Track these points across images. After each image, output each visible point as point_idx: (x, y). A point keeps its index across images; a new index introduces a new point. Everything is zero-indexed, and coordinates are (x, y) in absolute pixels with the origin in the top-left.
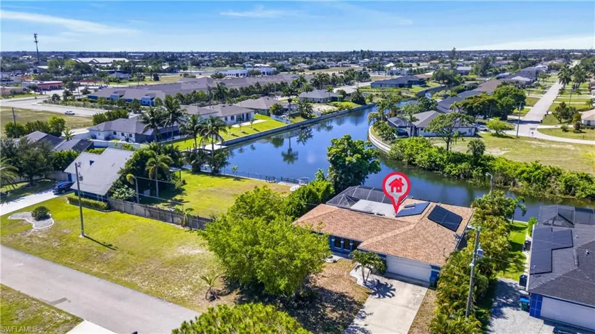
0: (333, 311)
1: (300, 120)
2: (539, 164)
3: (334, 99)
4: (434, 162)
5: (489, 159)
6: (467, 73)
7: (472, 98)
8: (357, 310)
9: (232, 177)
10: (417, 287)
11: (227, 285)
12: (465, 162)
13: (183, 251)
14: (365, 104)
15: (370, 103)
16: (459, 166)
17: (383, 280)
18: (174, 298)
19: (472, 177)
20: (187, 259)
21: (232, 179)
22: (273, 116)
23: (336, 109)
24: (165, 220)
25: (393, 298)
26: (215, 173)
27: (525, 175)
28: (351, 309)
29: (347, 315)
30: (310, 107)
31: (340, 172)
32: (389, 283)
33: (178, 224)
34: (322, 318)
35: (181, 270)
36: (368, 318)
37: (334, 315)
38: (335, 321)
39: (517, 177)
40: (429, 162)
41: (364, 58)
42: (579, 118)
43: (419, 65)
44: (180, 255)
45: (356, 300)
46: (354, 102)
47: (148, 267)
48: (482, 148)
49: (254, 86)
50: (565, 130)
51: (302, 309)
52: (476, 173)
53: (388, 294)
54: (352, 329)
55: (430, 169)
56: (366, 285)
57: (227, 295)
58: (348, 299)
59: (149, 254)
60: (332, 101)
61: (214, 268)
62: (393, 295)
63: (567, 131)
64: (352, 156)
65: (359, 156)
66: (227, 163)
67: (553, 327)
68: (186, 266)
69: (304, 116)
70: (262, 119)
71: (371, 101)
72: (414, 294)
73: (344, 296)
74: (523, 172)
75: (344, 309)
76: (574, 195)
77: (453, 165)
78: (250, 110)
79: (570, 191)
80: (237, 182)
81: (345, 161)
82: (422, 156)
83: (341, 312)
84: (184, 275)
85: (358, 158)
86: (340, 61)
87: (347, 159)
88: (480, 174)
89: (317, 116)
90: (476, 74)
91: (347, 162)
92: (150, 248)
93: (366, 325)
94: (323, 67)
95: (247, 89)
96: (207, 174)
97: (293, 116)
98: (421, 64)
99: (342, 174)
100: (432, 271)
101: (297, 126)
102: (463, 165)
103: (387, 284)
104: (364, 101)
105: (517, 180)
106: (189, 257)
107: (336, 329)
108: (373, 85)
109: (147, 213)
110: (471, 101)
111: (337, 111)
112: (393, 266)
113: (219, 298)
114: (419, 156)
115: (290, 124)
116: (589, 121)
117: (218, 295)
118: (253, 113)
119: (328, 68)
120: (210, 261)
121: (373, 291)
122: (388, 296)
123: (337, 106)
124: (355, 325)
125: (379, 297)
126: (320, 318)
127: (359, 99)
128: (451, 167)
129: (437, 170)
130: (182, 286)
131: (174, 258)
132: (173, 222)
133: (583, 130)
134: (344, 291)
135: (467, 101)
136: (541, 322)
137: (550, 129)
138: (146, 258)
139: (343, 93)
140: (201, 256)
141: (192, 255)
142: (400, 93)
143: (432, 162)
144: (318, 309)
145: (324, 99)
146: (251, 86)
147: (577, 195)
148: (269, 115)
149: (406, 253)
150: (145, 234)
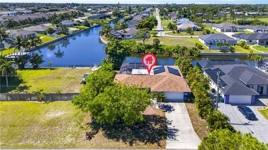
0: (156, 124)
1: (63, 36)
2: (179, 45)
3: (75, 25)
4: (140, 49)
5: (161, 46)
6: (123, 13)
7: (141, 22)
8: (165, 121)
9: (49, 69)
10: (180, 103)
11: (92, 128)
12: (152, 48)
13: (50, 115)
14: (90, 26)
15: (92, 26)
16: (151, 50)
17: (166, 104)
18: (65, 145)
19: (156, 54)
20: (57, 120)
21: (49, 70)
22: (48, 34)
23: (78, 29)
24: (24, 100)
25: (175, 111)
26: (35, 68)
27: (175, 50)
28: (163, 121)
29: (163, 125)
30: (68, 29)
31: (115, 58)
32: (168, 105)
33: (36, 101)
34: (154, 130)
35: (57, 127)
36: (172, 123)
37: (157, 127)
38: (160, 129)
39: (172, 52)
40: (138, 49)
41: (74, 7)
42: (177, 28)
43: (101, 9)
44: (50, 118)
45: (162, 116)
46: (85, 26)
47: (32, 131)
48: (159, 42)
49: (27, 19)
50: (174, 33)
51: (142, 128)
52: (158, 52)
53: (172, 109)
54: (170, 131)
55: (139, 53)
56: (160, 108)
57: (96, 133)
58: (158, 117)
59: (27, 123)
60: (74, 26)
61: (77, 120)
62: (174, 110)
63: (175, 33)
64: (120, 50)
65: (123, 49)
66: (43, 61)
67: (237, 106)
68: (59, 124)
69: (64, 33)
70: (43, 36)
71: (92, 25)
72: (181, 107)
73: (155, 116)
74: (174, 49)
75: (159, 122)
76: (193, 56)
77: (148, 50)
78: (35, 32)
79: (192, 54)
80: (53, 71)
81: (117, 52)
82: (134, 48)
83: (159, 124)
84: (62, 130)
85: (123, 50)
86: (63, 7)
87: (118, 51)
88: (160, 52)
89: (71, 33)
90: (127, 13)
91: (118, 53)
92: (26, 119)
93: (174, 127)
94: (57, 10)
95: (23, 21)
96: (30, 69)
97: (59, 34)
98: (102, 9)
99: (116, 58)
100: (184, 95)
101: (63, 38)
102: (152, 49)
103: (168, 106)
104: (90, 25)
105: (173, 53)
106: (57, 118)
107: (163, 133)
108: (89, 18)
109: (9, 98)
110: (141, 23)
111: (79, 30)
112: (169, 96)
113: (94, 137)
114: (133, 48)
115: (59, 38)
116: (181, 29)
117: (92, 135)
118: (36, 34)
119: (59, 11)
120: (72, 117)
121: (165, 110)
122: (172, 110)
123: (78, 28)
124: (170, 129)
125: (169, 112)
126: (152, 130)
127: (87, 24)
128: (148, 51)
129: (142, 53)
130: (65, 137)
131: (48, 121)
132: (31, 100)
133: (180, 32)
134: (154, 114)
135: (139, 23)
136: (230, 105)
137: (168, 33)
138: (27, 126)
139: (79, 22)
140: (65, 116)
141: (58, 116)
142: (103, 21)
143: (139, 49)
144: (149, 126)
145: (70, 25)
146: (26, 20)
147: (194, 55)
148: (46, 34)
149: (172, 89)
150: (15, 112)
